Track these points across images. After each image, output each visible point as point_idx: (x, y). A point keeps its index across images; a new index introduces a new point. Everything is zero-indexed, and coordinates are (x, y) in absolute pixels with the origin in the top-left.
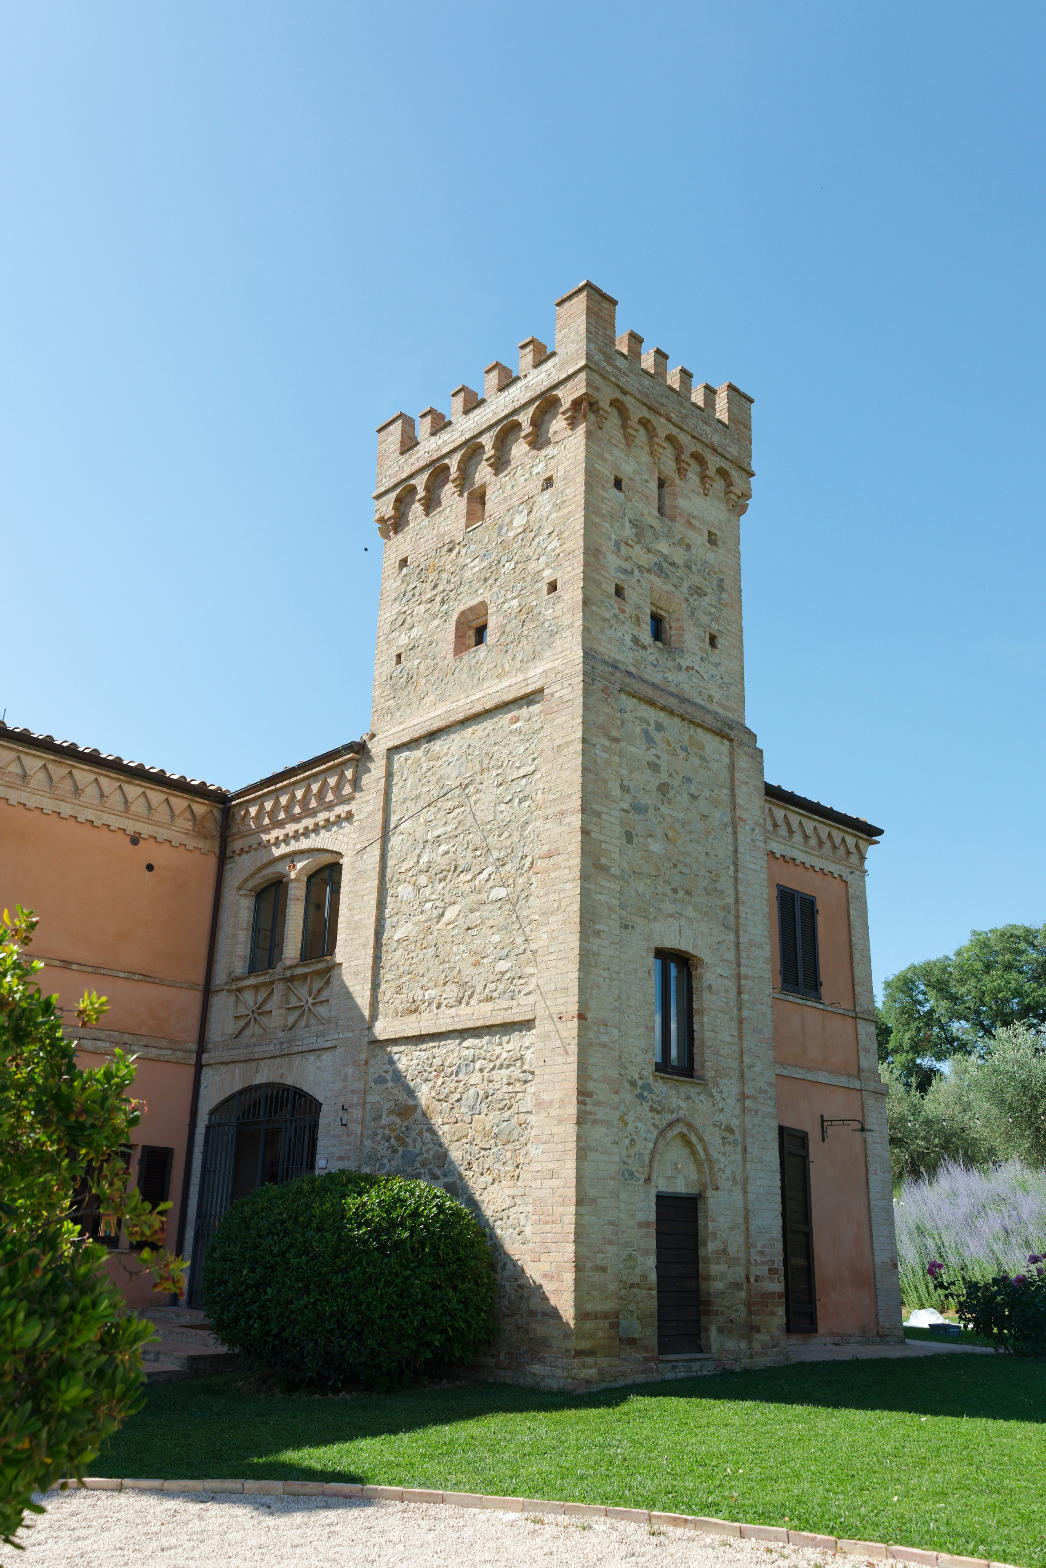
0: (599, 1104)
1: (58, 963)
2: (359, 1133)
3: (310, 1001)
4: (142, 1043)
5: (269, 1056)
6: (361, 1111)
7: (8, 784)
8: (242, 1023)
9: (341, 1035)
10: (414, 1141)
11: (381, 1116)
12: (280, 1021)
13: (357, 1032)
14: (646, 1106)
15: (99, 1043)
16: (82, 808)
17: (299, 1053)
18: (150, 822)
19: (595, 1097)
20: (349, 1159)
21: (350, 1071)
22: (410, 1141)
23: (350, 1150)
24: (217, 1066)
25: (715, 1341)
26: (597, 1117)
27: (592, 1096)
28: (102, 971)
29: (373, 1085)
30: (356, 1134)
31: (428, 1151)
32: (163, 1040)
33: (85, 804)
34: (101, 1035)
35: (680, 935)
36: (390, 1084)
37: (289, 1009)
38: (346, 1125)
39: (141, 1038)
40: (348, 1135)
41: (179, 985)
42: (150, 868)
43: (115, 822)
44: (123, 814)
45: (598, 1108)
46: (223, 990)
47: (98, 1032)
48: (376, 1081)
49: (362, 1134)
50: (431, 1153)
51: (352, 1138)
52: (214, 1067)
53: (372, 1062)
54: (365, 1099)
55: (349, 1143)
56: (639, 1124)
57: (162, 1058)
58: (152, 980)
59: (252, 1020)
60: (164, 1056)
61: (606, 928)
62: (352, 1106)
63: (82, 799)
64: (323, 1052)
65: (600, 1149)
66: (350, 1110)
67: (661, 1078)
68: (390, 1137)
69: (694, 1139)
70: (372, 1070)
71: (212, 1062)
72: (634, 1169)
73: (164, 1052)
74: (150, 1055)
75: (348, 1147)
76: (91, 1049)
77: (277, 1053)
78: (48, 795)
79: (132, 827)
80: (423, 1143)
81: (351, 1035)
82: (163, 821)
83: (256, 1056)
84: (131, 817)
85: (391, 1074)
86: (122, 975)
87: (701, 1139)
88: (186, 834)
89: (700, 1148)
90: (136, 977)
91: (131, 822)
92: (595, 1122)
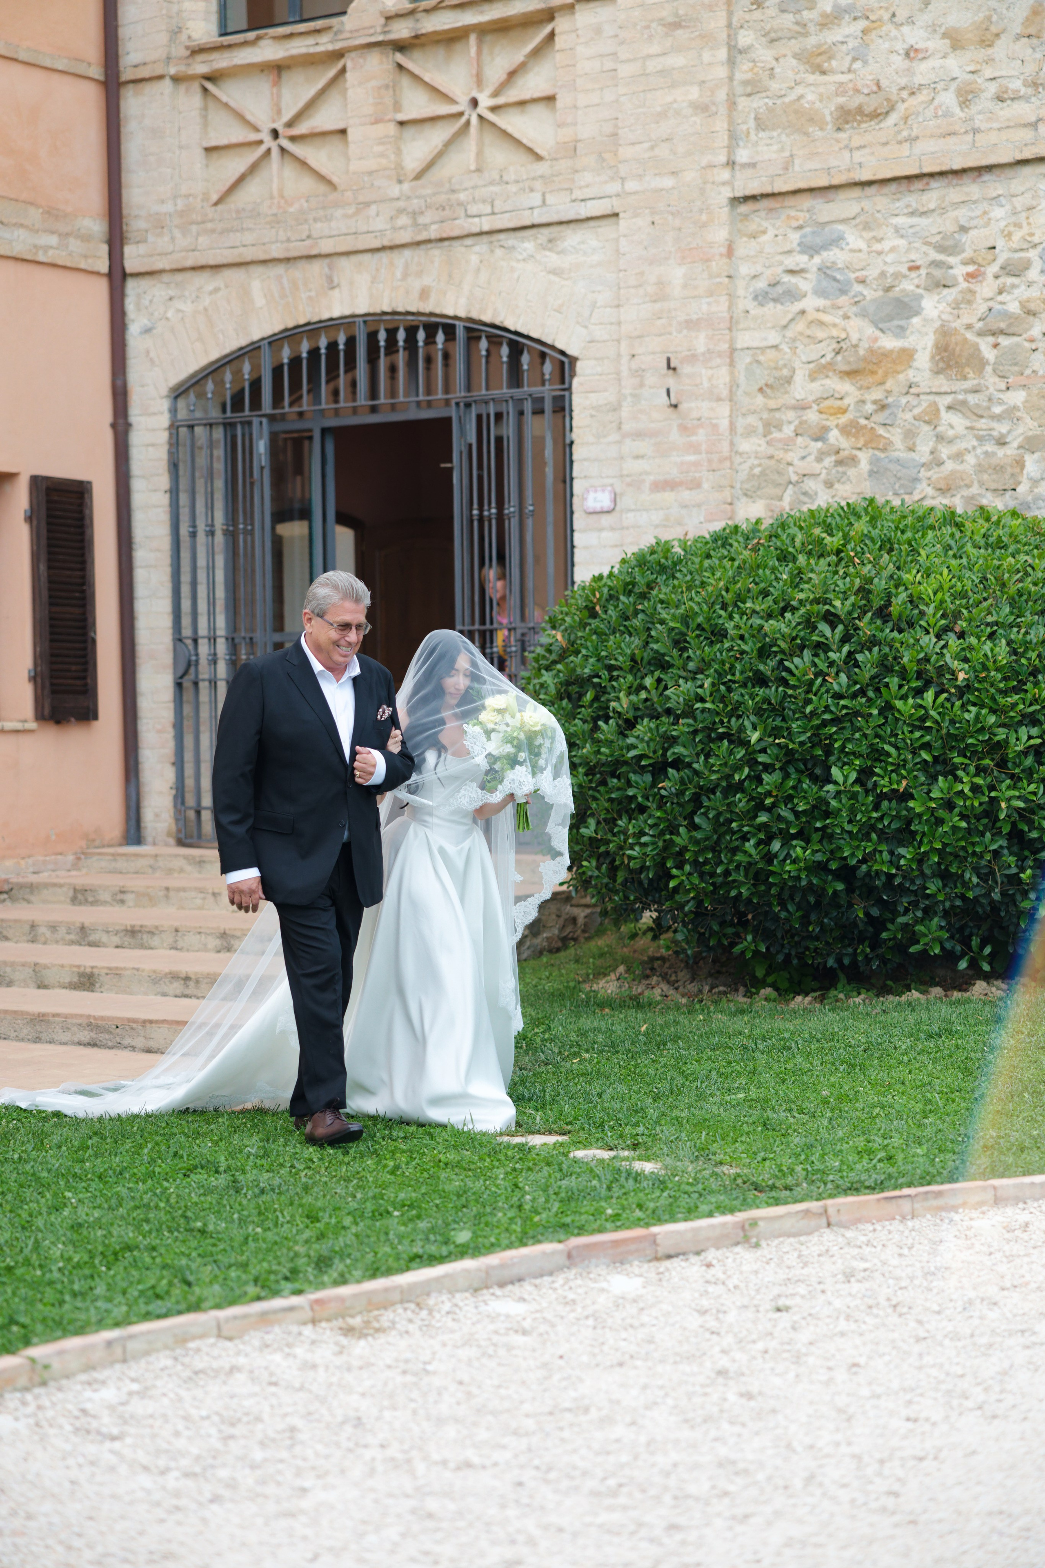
2: (724, 424)
3: (485, 101)
5: (377, 244)
6: (724, 371)
8: (237, 165)
9: (631, 185)
10: (910, 434)
11: (789, 380)
12: (382, 155)
13: (689, 176)
17: (481, 234)
20: (695, 485)
21: (677, 274)
22: (896, 436)
23: (696, 464)
24: (179, 277)
29: (750, 305)
30: (715, 426)
31: (958, 457)
36: (811, 303)
37: (402, 123)
38: (676, 406)
40: (684, 429)
46: (160, 77)
48: (761, 298)
49: (732, 427)
50: (971, 459)
51: (701, 436)
52: (166, 278)
53: (744, 247)
54: (732, 341)
55: (694, 448)
59: (275, 152)
62: (693, 358)
64: (567, 231)
66: (685, 369)
68: (826, 429)
70: (745, 269)
71: (159, 266)
75: (692, 458)
77: (405, 237)
80: (940, 438)
81: (668, 182)
83: (326, 246)
85: (812, 276)
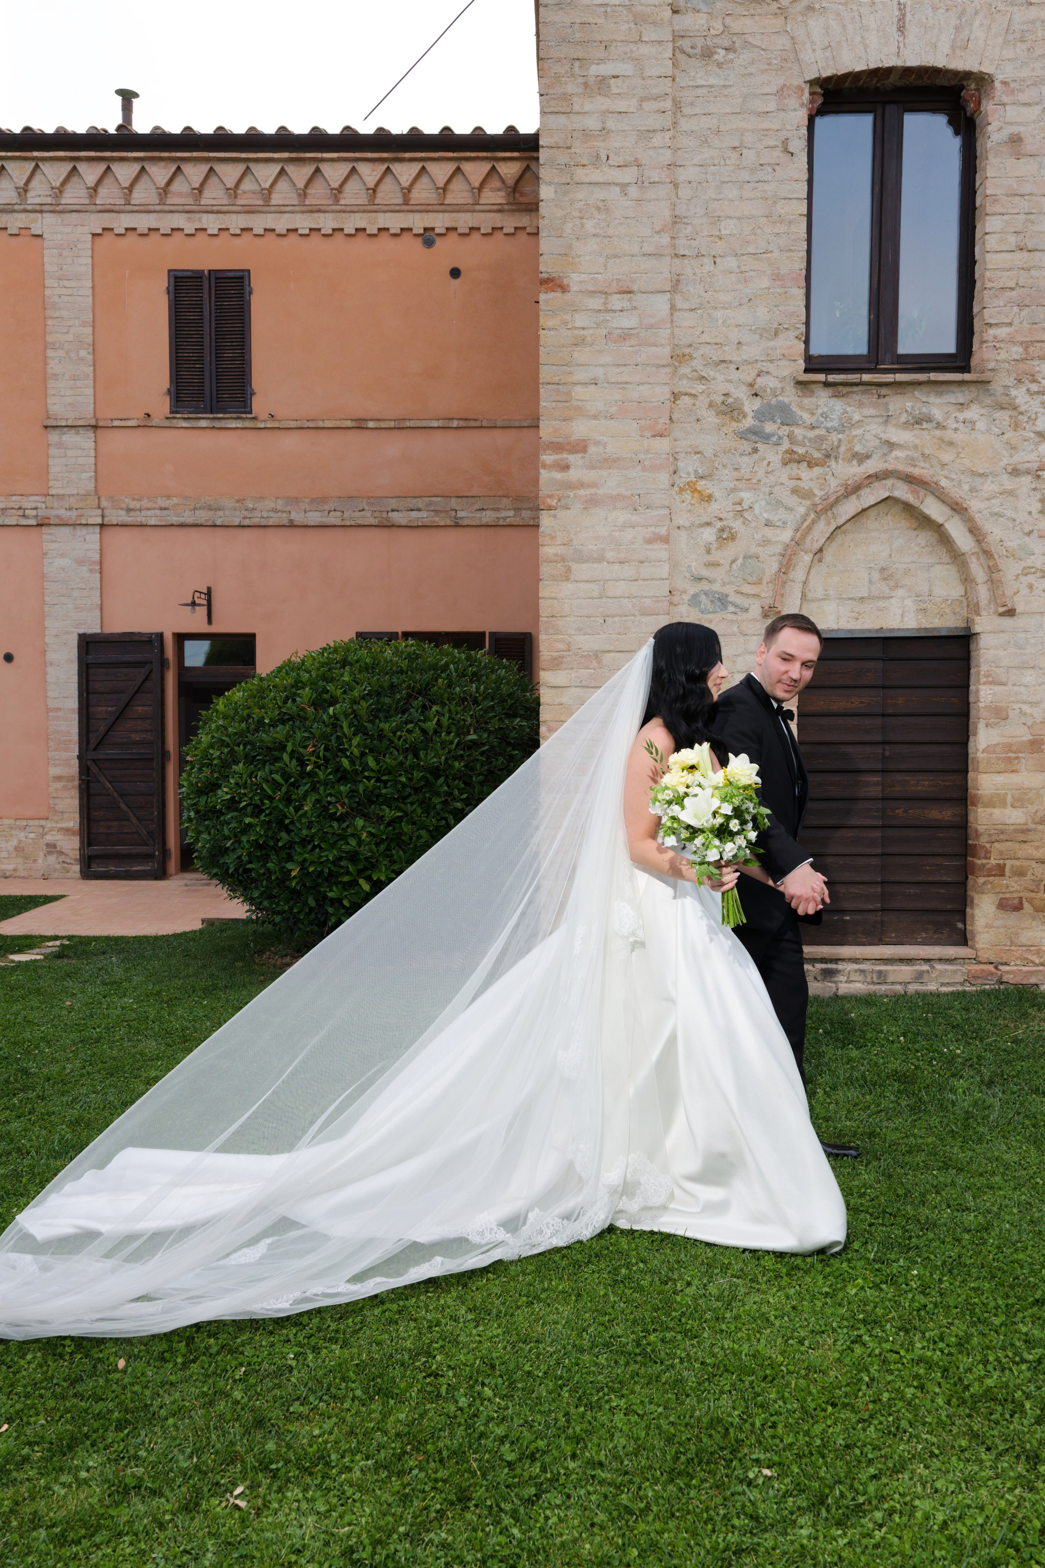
0: (609, 462)
1: (349, 424)
4: (477, 507)
7: (246, 208)
14: (773, 455)
15: (414, 514)
16: (347, 215)
18: (443, 208)
19: (592, 450)
25: (988, 926)
26: (600, 492)
27: (584, 450)
28: (408, 424)
32: (505, 500)
33: (348, 208)
34: (420, 503)
35: (901, 29)
39: (473, 500)
41: (517, 424)
42: (455, 273)
43: (395, 222)
44: (403, 208)
45: (604, 473)
47: (414, 501)
56: (747, 496)
57: (501, 523)
58: (478, 424)
60: (505, 518)
61: (626, 69)
63: (342, 202)
65: (610, 555)
67: (827, 384)
69: (933, 509)
72: (729, 590)
73: (504, 514)
74: (484, 521)
76: (404, 523)
78: (298, 208)
79: (418, 222)
82: (461, 201)
84: (414, 208)
86: (435, 424)
87: (958, 509)
88: (499, 211)
89: (956, 530)
90: (455, 424)
91: (417, 216)
92: (592, 502)
